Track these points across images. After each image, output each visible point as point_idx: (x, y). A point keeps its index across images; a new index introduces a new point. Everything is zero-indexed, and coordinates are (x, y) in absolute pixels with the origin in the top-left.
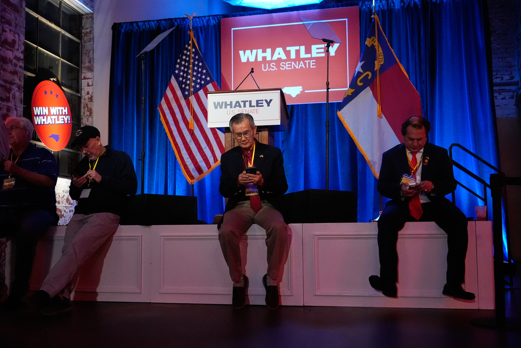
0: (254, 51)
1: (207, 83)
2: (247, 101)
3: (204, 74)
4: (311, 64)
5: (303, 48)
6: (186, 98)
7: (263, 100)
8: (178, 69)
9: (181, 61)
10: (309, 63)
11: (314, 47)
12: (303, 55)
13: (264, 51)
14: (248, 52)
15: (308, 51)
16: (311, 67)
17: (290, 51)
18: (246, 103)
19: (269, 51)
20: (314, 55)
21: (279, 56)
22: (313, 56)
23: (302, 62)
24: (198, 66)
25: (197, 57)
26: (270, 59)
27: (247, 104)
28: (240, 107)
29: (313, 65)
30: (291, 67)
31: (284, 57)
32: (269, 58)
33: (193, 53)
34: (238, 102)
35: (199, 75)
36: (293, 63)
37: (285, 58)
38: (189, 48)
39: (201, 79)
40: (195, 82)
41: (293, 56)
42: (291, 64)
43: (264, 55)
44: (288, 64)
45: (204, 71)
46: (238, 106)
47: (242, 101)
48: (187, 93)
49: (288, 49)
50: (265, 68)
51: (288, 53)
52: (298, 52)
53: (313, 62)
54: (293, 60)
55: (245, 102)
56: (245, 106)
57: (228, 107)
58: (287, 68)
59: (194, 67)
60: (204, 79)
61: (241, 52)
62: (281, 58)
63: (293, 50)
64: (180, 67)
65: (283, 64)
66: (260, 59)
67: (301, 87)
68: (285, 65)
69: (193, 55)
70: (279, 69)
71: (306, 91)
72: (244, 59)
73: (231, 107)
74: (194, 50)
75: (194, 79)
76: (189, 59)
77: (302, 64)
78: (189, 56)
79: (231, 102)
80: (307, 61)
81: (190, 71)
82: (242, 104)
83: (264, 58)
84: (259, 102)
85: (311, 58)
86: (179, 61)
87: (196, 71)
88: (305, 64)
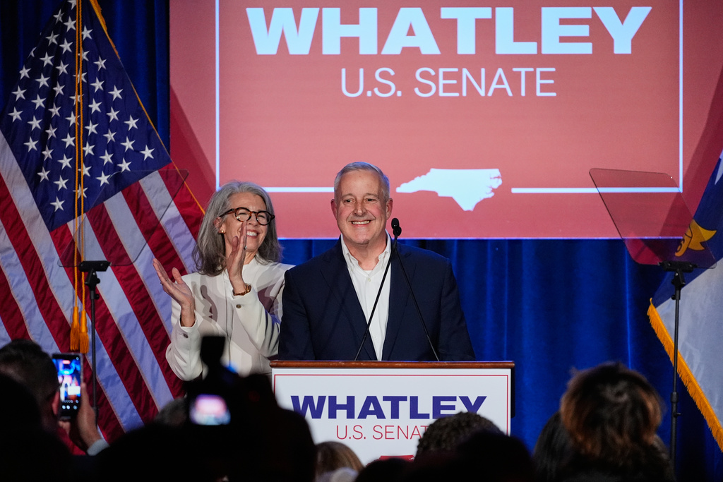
0: (309, 14)
1: (143, 168)
2: (404, 399)
3: (132, 134)
4: (539, 82)
5: (505, 17)
6: (56, 223)
7: (454, 399)
8: (21, 105)
9: (34, 74)
10: (531, 77)
11: (550, 16)
12: (506, 43)
13: (350, 17)
14: (283, 15)
15: (528, 28)
16: (539, 94)
17: (454, 22)
18: (401, 403)
19: (369, 15)
20: (551, 45)
21: (411, 42)
22: (545, 51)
23: (500, 71)
24: (104, 97)
25: (101, 63)
26: (374, 52)
27: (404, 407)
28: (380, 415)
29: (544, 88)
30: (457, 88)
31: (428, 44)
32: (368, 47)
33: (86, 44)
34: (371, 400)
35: (110, 136)
36: (465, 71)
37: (436, 51)
38: (70, 24)
39: (119, 154)
40: (93, 161)
41: (466, 44)
42: (458, 76)
43: (350, 31)
44: (446, 76)
45: (132, 123)
46: (372, 413)
47: (385, 398)
48: (58, 204)
49: (447, 13)
50: (353, 87)
51: (445, 32)
52: (485, 30)
53: (544, 75)
54: (465, 61)
55: (395, 401)
56: (395, 415)
57: (341, 414)
58: (441, 94)
59: (87, 101)
60: (128, 156)
61: (255, 15)
62: (417, 49)
63: (466, 18)
64: (30, 95)
65: (424, 75)
66: (331, 47)
67: (496, 172)
68: (435, 79)
69: (84, 55)
70: (408, 92)
71: (515, 190)
72: (265, 44)
73: (350, 415)
74: (86, 33)
75: (88, 149)
76: (71, 70)
77: (500, 82)
78: (70, 58)
79: (351, 400)
80: (523, 70)
81: (73, 119)
82: (386, 407)
83: (350, 44)
84: (443, 403)
85: (539, 59)
86: (24, 72)
87: (95, 118)
88: (514, 79)
